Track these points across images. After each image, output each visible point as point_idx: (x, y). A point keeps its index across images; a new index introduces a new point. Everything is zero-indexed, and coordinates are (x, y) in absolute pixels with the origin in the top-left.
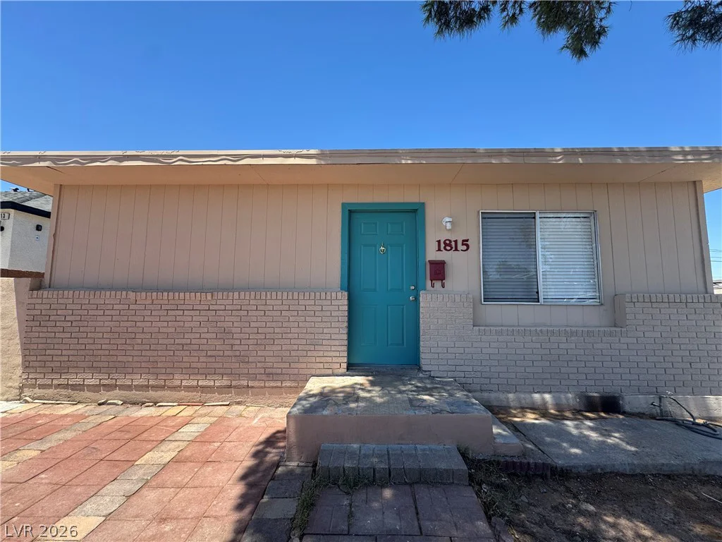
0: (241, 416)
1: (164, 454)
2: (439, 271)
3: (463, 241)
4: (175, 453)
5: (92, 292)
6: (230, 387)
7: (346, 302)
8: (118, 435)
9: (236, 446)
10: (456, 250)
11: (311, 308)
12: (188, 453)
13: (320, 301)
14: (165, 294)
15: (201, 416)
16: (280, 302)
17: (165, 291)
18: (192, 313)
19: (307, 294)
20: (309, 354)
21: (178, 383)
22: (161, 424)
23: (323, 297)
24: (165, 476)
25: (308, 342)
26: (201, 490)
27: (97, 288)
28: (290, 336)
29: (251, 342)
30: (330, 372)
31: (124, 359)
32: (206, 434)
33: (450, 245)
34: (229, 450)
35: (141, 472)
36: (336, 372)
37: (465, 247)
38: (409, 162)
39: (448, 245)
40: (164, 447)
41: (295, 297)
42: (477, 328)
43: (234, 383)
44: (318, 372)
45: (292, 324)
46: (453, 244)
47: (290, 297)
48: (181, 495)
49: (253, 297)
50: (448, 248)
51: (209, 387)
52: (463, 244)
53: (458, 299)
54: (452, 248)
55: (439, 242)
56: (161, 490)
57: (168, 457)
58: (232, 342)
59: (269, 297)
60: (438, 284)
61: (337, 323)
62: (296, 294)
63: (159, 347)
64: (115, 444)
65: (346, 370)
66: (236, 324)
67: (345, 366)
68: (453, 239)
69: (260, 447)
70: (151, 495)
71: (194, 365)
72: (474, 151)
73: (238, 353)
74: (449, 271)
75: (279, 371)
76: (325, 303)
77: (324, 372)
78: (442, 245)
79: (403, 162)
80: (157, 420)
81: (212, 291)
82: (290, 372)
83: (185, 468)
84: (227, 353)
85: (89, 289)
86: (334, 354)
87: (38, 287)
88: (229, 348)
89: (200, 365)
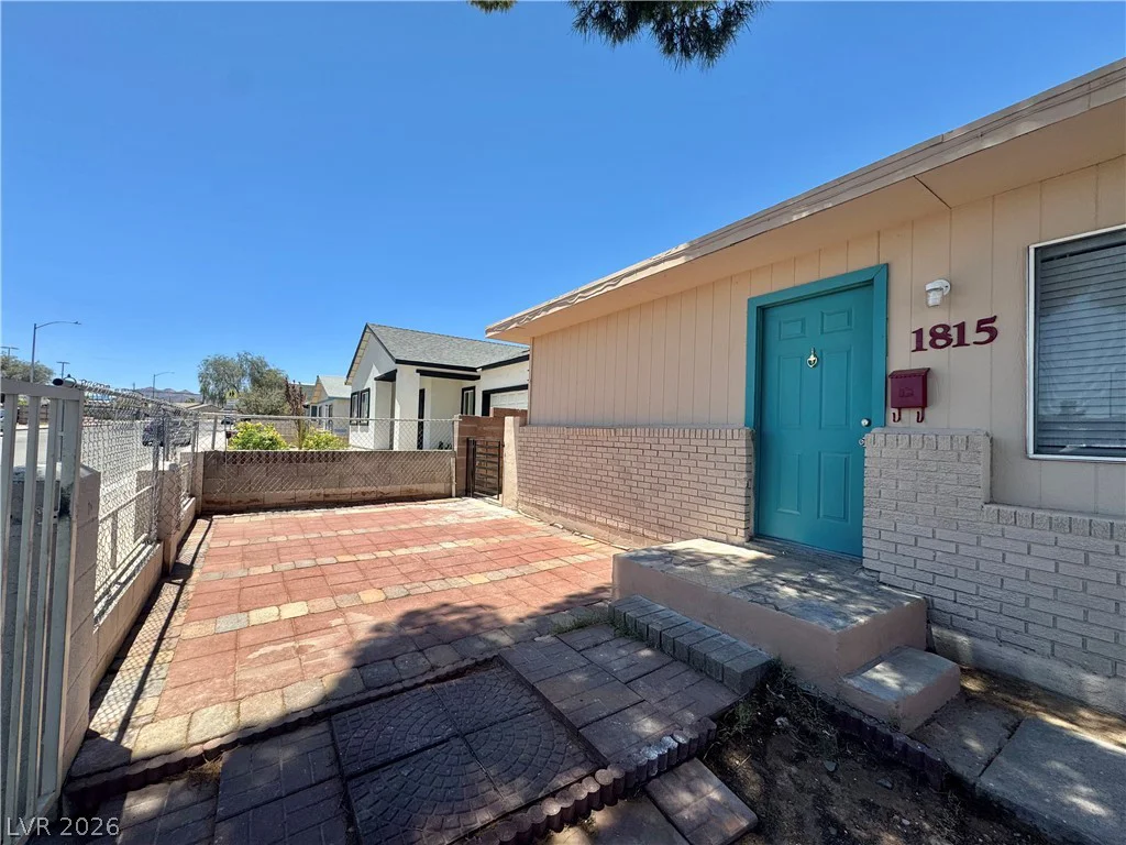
2: (913, 391)
3: (981, 322)
4: (554, 567)
5: (547, 428)
6: (629, 531)
7: (744, 444)
8: (538, 545)
10: (961, 343)
11: (703, 450)
12: (560, 570)
14: (584, 430)
15: (599, 551)
16: (671, 441)
18: (602, 449)
19: (699, 432)
20: (701, 509)
21: (593, 518)
24: (535, 576)
28: (681, 483)
29: (646, 485)
30: (724, 537)
32: (585, 564)
33: (946, 336)
35: (527, 569)
36: (732, 539)
37: (985, 336)
38: (804, 215)
39: (941, 336)
40: (553, 561)
41: (687, 435)
42: (994, 507)
43: (633, 529)
44: (710, 534)
45: (682, 469)
46: (954, 333)
47: (681, 435)
49: (647, 434)
50: (941, 342)
51: (614, 528)
52: (979, 330)
53: (944, 444)
54: (949, 342)
55: (919, 333)
56: (525, 582)
57: (548, 567)
58: (631, 483)
59: (661, 434)
60: (910, 415)
61: (733, 473)
62: (687, 431)
63: (582, 481)
64: (531, 551)
65: (744, 540)
66: (634, 464)
67: (742, 533)
68: (953, 321)
70: (516, 582)
71: (603, 503)
72: (937, 144)
73: (635, 496)
74: (937, 389)
75: (670, 524)
77: (717, 535)
78: (927, 338)
79: (795, 218)
80: (570, 545)
81: (614, 427)
83: (549, 577)
84: (626, 495)
86: (728, 514)
87: (524, 424)
88: (627, 489)
89: (608, 504)
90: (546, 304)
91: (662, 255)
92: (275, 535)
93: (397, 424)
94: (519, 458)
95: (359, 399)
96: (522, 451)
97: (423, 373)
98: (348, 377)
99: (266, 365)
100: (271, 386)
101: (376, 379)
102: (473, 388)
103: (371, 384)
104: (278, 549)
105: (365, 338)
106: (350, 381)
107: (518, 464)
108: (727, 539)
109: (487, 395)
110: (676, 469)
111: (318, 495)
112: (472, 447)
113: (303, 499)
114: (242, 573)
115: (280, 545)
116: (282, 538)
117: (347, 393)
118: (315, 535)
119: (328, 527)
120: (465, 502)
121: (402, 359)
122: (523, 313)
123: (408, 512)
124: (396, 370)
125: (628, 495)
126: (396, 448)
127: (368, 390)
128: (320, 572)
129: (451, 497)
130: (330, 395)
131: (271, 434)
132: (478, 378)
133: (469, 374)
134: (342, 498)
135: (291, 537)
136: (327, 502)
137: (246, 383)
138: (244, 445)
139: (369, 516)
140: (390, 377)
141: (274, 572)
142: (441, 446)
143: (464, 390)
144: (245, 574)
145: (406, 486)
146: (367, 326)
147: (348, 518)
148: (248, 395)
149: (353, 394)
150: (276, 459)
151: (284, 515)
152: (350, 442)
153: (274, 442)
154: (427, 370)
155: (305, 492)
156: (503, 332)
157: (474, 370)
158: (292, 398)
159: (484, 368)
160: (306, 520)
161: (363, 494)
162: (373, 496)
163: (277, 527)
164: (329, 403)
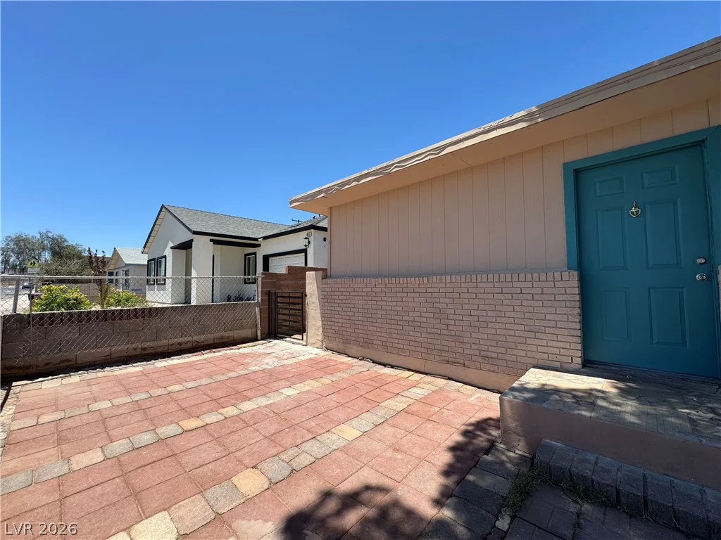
0: (459, 391)
1: (398, 404)
4: (405, 406)
5: (351, 280)
6: (448, 363)
7: (576, 284)
8: (369, 382)
9: (452, 415)
11: (528, 291)
12: (414, 408)
13: (539, 283)
14: (394, 279)
15: (425, 383)
16: (491, 285)
17: (393, 277)
18: (413, 295)
19: (522, 276)
20: (529, 341)
22: (397, 382)
23: (543, 278)
24: (398, 420)
25: (526, 329)
26: (423, 440)
27: (354, 276)
28: (505, 320)
29: (464, 323)
30: (558, 365)
31: (371, 328)
32: (429, 398)
34: (447, 416)
35: (383, 412)
36: (566, 366)
40: (399, 398)
41: (509, 279)
44: (541, 363)
45: (506, 308)
47: (502, 279)
48: (408, 437)
49: (463, 280)
56: (396, 429)
57: (401, 407)
58: (447, 322)
59: (479, 280)
61: (564, 309)
62: (508, 276)
63: (392, 322)
64: (368, 389)
65: (580, 367)
66: (450, 306)
67: (579, 361)
69: (470, 428)
70: (388, 430)
71: (417, 339)
73: (453, 333)
75: (495, 355)
76: (546, 284)
77: (548, 364)
80: (394, 378)
81: (428, 275)
82: (508, 359)
83: (413, 418)
84: (443, 332)
85: (349, 277)
86: (562, 345)
87: (325, 277)
88: (445, 327)
89: (422, 340)
90: (358, 175)
91: (494, 124)
92: (95, 400)
93: (194, 283)
94: (322, 306)
95: (156, 264)
96: (325, 299)
97: (215, 242)
98: (144, 247)
99: (66, 241)
100: (70, 257)
101: (172, 248)
102: (255, 254)
103: (168, 252)
104: (104, 420)
105: (161, 216)
106: (146, 250)
107: (321, 309)
108: (561, 367)
109: (266, 259)
110: (498, 308)
111: (135, 349)
112: (273, 298)
113: (119, 355)
114: (60, 468)
115: (105, 414)
116: (105, 404)
117: (144, 260)
118: (143, 396)
119: (154, 384)
120: (271, 344)
121: (198, 230)
122: (332, 184)
123: (227, 358)
124: (192, 240)
125: (446, 332)
126: (194, 302)
127: (165, 257)
128: (168, 450)
129: (256, 340)
130: (127, 262)
131: (75, 295)
132: (259, 246)
133: (252, 243)
134: (160, 350)
135: (116, 402)
136: (145, 355)
137: (47, 255)
138: (48, 305)
139: (191, 365)
140: (187, 246)
141: (106, 459)
142: (229, 299)
143: (246, 255)
144: (65, 470)
145: (218, 334)
146: (163, 206)
147: (169, 369)
148: (48, 265)
149: (148, 261)
150: (90, 319)
151: (99, 373)
152: (147, 299)
153: (78, 302)
154: (220, 240)
155: (121, 348)
156: (308, 202)
157: (256, 239)
158: (95, 264)
159: (265, 238)
160: (129, 376)
161: (180, 344)
162: (189, 345)
163: (95, 388)
164: (125, 269)
